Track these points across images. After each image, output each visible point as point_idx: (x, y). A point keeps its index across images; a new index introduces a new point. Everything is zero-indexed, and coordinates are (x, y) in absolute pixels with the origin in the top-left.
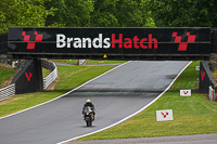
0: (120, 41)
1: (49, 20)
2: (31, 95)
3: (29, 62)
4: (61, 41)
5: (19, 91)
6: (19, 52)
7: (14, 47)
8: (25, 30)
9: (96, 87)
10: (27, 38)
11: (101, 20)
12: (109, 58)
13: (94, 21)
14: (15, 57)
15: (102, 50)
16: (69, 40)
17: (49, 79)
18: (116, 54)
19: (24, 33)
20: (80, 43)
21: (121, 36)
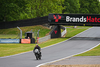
0: (90, 19)
1: (64, 11)
2: (56, 39)
3: (56, 27)
4: (68, 19)
5: (52, 37)
6: (52, 23)
7: (50, 21)
8: (55, 14)
9: (81, 36)
10: (55, 18)
11: (83, 11)
12: (86, 26)
14: (51, 25)
15: (83, 23)
16: (71, 19)
17: (63, 33)
18: (88, 24)
19: (54, 16)
20: (75, 20)
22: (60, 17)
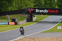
0: (50, 11)
1: (34, 6)
2: (30, 22)
3: (30, 15)
4: (37, 11)
5: (27, 21)
7: (26, 12)
8: (29, 8)
9: (44, 21)
10: (29, 10)
11: (46, 6)
12: (47, 15)
13: (44, 6)
14: (27, 14)
15: (46, 13)
16: (39, 10)
17: (34, 19)
18: (49, 14)
19: (29, 9)
20: (41, 11)
21: (50, 10)
22: (32, 10)
